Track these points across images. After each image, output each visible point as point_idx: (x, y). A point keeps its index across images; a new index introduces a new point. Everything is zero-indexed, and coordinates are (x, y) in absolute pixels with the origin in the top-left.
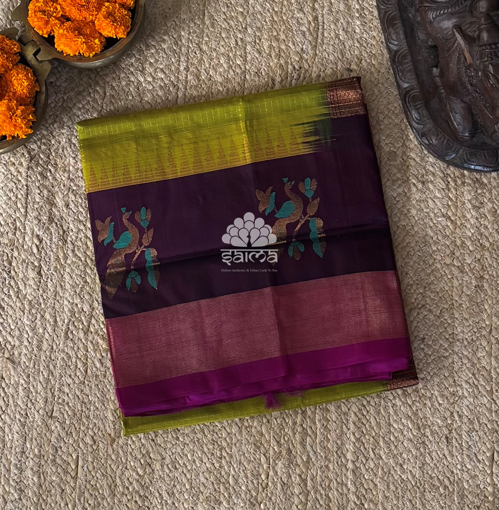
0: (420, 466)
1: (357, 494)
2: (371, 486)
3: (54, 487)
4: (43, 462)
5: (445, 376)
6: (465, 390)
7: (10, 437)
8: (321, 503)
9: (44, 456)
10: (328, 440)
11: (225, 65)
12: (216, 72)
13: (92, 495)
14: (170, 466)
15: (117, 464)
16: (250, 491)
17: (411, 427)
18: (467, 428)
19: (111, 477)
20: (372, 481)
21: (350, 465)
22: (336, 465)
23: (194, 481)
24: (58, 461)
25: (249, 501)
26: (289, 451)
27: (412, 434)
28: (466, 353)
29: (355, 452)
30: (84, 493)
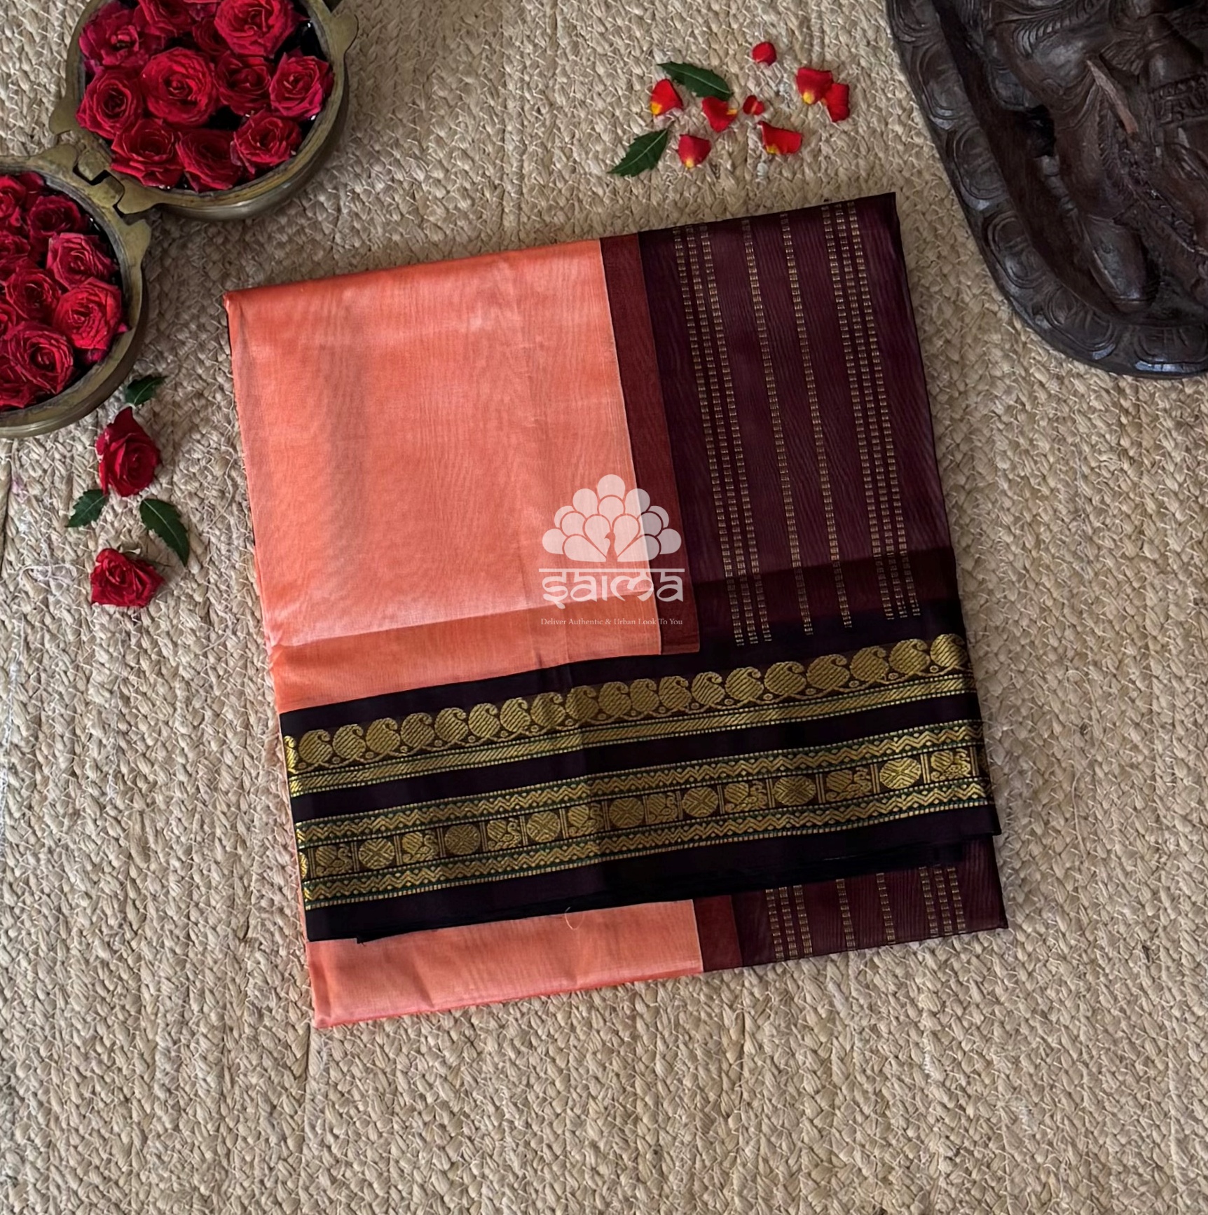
0: (1089, 1014)
1: (948, 1083)
2: (979, 1066)
3: (252, 1100)
4: (230, 1045)
5: (1135, 809)
6: (1181, 837)
7: (152, 991)
8: (867, 1110)
9: (231, 1030)
10: (875, 967)
11: (606, 137)
12: (587, 153)
13: (341, 1115)
14: (517, 1043)
15: (396, 1043)
16: (702, 1090)
17: (1063, 927)
18: (1190, 923)
19: (385, 1073)
20: (981, 1055)
21: (927, 1022)
22: (895, 1023)
23: (574, 1074)
24: (265, 1040)
25: (702, 1111)
26: (787, 998)
27: (1067, 944)
28: (1181, 754)
29: (936, 993)
30: (322, 1111)
